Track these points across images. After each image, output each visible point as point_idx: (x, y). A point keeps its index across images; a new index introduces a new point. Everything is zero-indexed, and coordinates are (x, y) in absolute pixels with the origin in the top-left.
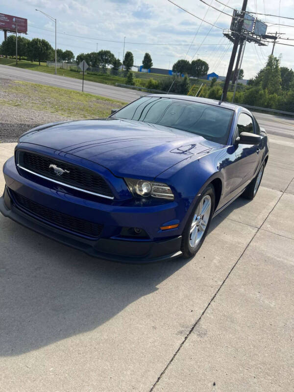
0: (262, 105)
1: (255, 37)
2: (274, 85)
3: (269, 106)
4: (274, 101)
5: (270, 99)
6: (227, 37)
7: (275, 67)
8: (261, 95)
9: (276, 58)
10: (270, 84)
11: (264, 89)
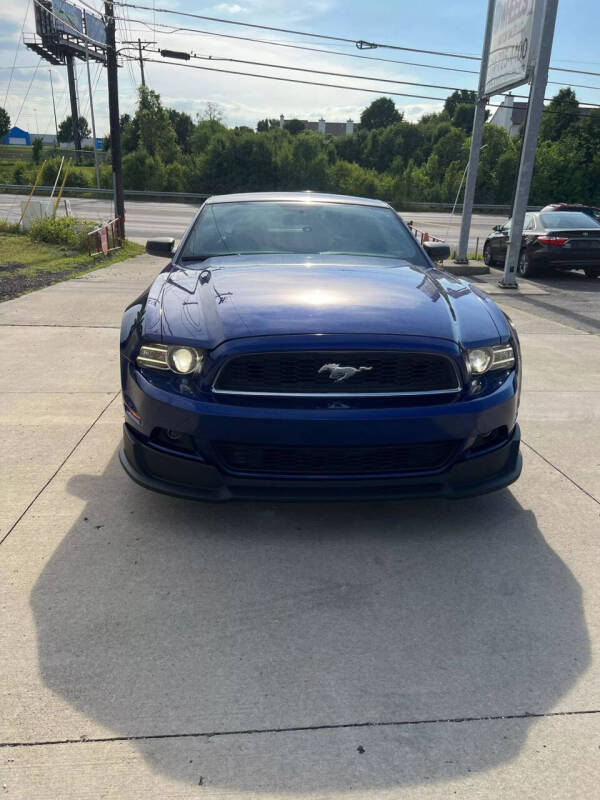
0: (159, 187)
1: (93, 49)
2: (165, 145)
3: (170, 187)
4: (178, 176)
5: (170, 173)
6: (34, 50)
7: (156, 109)
8: (151, 167)
9: (152, 92)
10: (157, 144)
11: (152, 154)
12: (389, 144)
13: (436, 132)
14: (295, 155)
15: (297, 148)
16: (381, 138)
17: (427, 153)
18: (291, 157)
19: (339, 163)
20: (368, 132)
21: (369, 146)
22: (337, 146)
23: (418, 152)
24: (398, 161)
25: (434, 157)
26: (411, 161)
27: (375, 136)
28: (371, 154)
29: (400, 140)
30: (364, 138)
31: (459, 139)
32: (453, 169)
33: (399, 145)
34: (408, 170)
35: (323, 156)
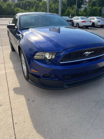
12: (25, 4)
13: (34, 2)
14: (7, 6)
15: (7, 5)
16: (24, 3)
17: (33, 6)
18: (6, 7)
19: (17, 8)
20: (21, 2)
21: (22, 5)
22: (15, 4)
23: (31, 6)
24: (28, 8)
25: (34, 7)
26: (31, 8)
27: (22, 3)
28: (22, 6)
29: (27, 3)
30: (20, 3)
31: (38, 3)
32: (39, 9)
33: (27, 4)
34: (30, 10)
35: (13, 7)
